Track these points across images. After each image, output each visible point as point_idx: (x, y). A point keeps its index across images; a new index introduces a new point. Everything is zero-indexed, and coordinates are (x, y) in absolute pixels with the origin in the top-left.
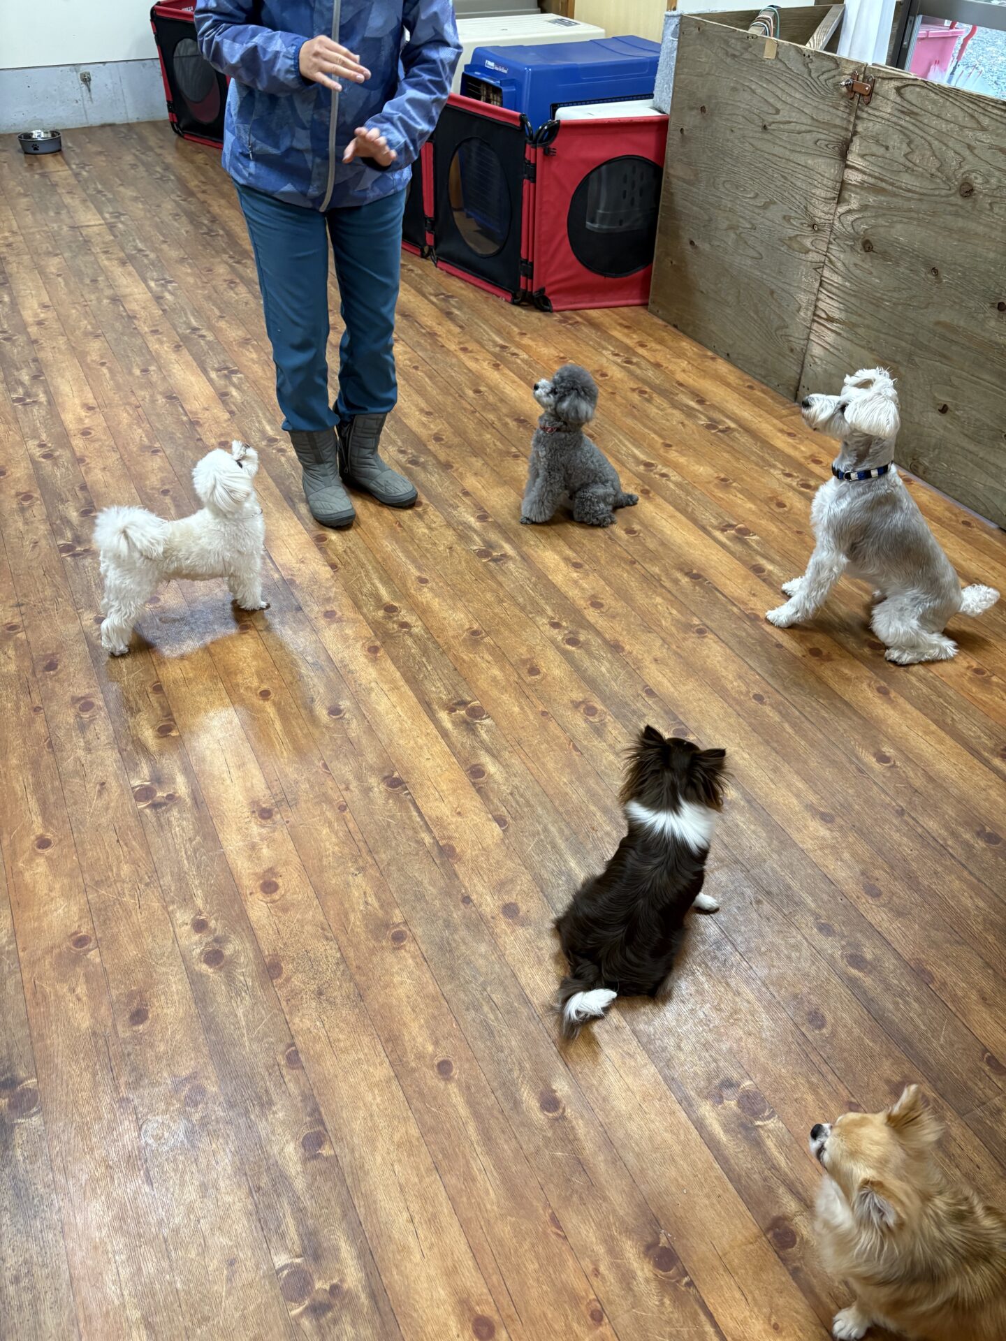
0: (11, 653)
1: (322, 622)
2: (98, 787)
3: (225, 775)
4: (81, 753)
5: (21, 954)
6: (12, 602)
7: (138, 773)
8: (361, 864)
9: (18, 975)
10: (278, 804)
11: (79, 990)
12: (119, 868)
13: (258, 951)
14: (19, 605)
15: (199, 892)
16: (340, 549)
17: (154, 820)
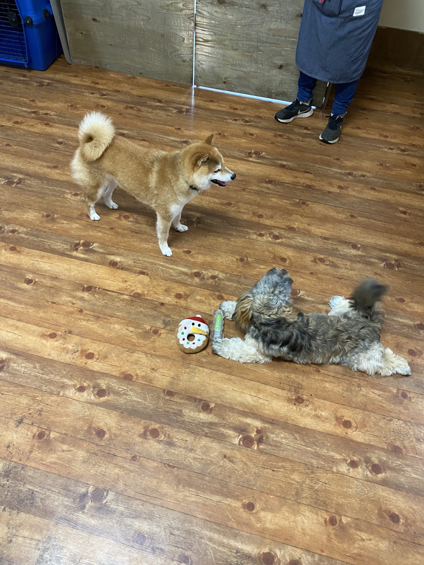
0: (65, 447)
1: (182, 302)
2: (225, 460)
3: (261, 401)
4: (192, 455)
5: (324, 554)
6: (12, 424)
7: (229, 436)
8: (356, 384)
9: (338, 562)
10: (296, 391)
11: (364, 537)
12: (292, 480)
13: (382, 449)
14: (20, 422)
15: (332, 454)
16: (130, 262)
17: (270, 447)
